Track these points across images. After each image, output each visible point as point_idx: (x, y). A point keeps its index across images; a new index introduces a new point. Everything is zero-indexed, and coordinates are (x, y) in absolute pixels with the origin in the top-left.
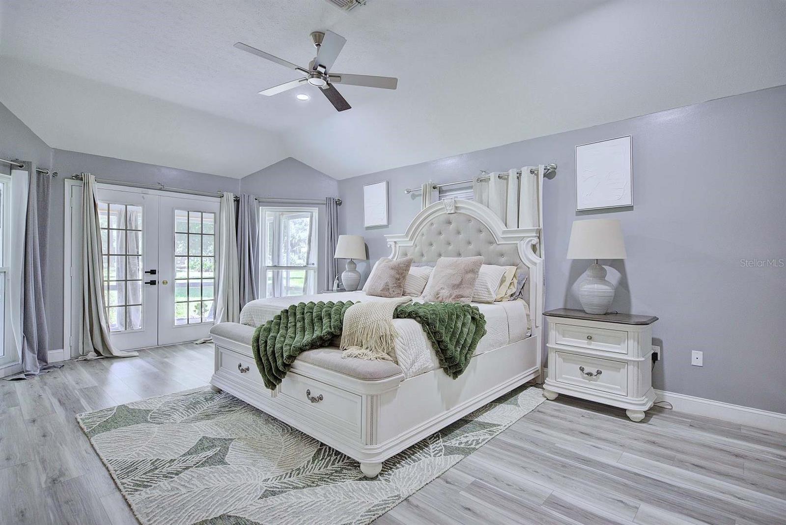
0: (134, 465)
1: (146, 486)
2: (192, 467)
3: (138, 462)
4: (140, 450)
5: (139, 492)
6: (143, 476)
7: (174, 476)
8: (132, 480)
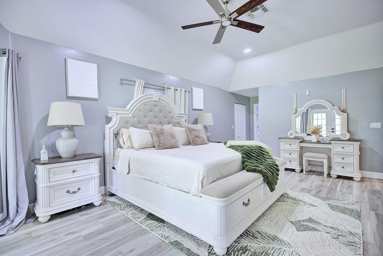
0: (347, 244)
1: (350, 232)
2: (323, 225)
3: (344, 244)
4: (337, 250)
5: (355, 232)
6: (347, 236)
7: (334, 228)
8: (354, 238)
